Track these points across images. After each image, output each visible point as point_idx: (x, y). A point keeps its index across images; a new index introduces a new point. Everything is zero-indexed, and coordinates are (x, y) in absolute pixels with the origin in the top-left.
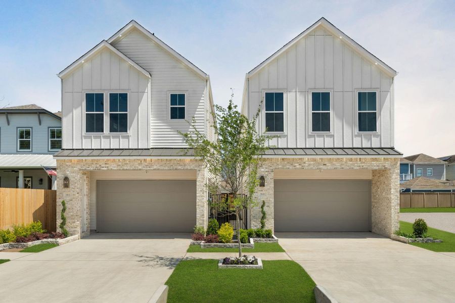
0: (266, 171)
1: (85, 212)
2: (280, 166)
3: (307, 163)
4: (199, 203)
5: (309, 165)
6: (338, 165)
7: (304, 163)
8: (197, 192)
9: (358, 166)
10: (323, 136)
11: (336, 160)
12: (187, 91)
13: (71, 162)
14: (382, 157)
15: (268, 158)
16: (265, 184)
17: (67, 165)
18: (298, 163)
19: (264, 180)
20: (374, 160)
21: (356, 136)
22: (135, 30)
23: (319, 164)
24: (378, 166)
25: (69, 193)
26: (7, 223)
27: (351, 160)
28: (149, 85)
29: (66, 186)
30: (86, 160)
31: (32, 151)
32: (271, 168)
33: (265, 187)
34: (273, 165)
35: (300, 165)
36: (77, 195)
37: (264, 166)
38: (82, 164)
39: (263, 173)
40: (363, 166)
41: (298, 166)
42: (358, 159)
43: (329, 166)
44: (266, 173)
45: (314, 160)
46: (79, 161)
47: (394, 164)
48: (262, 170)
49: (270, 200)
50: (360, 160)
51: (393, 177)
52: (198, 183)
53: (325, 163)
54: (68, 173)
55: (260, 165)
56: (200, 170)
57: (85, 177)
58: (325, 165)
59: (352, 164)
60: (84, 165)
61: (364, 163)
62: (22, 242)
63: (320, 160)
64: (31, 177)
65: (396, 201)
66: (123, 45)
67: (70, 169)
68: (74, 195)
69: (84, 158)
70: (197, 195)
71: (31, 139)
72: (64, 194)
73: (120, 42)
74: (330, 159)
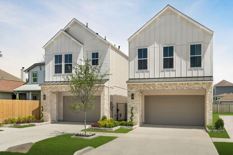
0: (135, 91)
1: (55, 111)
2: (142, 88)
3: (157, 86)
4: (102, 108)
5: (158, 87)
6: (174, 87)
7: (156, 86)
8: (101, 102)
9: (186, 88)
10: (169, 71)
11: (173, 84)
12: (99, 51)
13: (47, 88)
14: (201, 82)
15: (136, 84)
16: (135, 98)
17: (45, 89)
18: (152, 86)
19: (134, 96)
20: (196, 84)
21: (189, 70)
22: (75, 23)
23: (164, 87)
24: (199, 87)
25: (45, 102)
26: (16, 115)
27: (182, 84)
28: (82, 49)
29: (44, 99)
30: (52, 87)
31: (37, 83)
32: (138, 89)
33: (134, 100)
34: (139, 88)
35: (153, 87)
36: (49, 103)
37: (134, 88)
38: (51, 88)
39: (133, 92)
40: (189, 88)
41: (152, 88)
42: (187, 84)
43: (169, 88)
44: (135, 92)
45: (161, 85)
46: (50, 87)
47: (209, 86)
48: (133, 90)
49: (137, 107)
50: (188, 84)
51: (208, 94)
52: (101, 98)
53: (167, 86)
54: (45, 93)
55: (132, 88)
56: (102, 91)
57: (55, 94)
58: (167, 87)
59: (183, 87)
60: (52, 89)
61: (190, 86)
62: (19, 123)
63: (164, 85)
64: (37, 95)
65: (210, 108)
66: (70, 31)
67: (46, 91)
68: (48, 103)
69: (52, 86)
70: (101, 103)
71: (37, 77)
72: (44, 103)
73: (70, 29)
74: (170, 84)
